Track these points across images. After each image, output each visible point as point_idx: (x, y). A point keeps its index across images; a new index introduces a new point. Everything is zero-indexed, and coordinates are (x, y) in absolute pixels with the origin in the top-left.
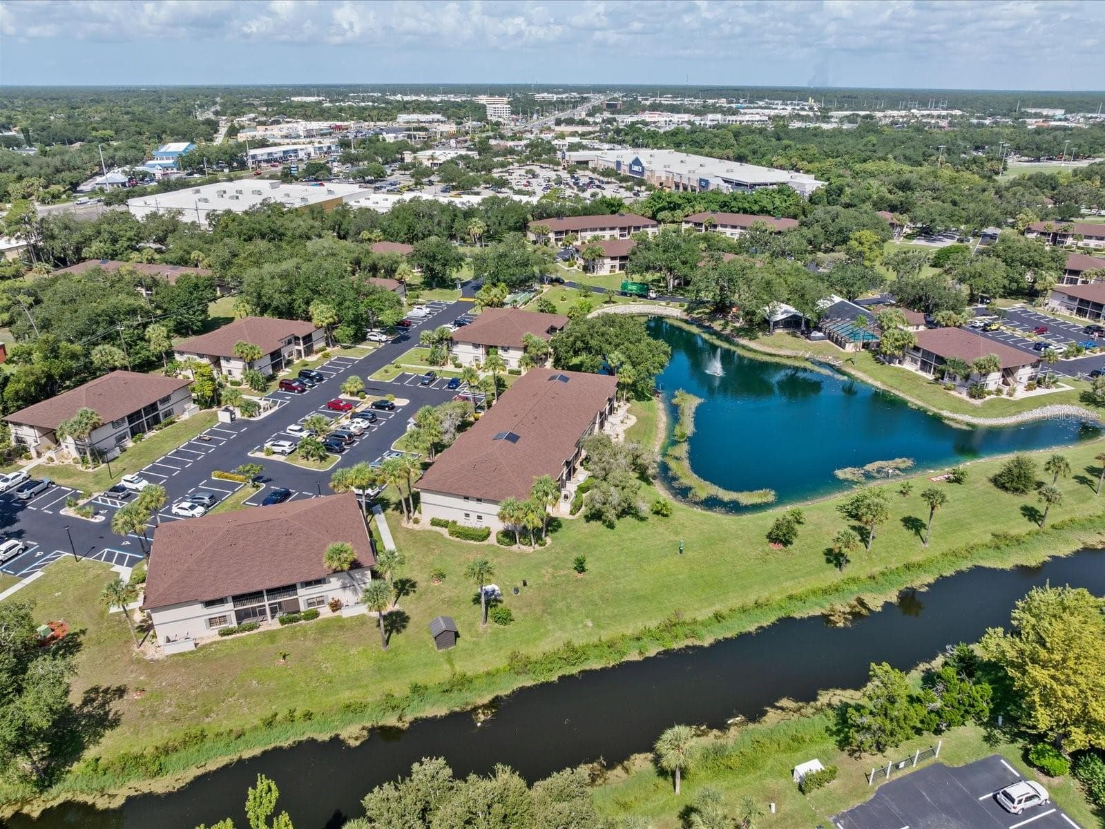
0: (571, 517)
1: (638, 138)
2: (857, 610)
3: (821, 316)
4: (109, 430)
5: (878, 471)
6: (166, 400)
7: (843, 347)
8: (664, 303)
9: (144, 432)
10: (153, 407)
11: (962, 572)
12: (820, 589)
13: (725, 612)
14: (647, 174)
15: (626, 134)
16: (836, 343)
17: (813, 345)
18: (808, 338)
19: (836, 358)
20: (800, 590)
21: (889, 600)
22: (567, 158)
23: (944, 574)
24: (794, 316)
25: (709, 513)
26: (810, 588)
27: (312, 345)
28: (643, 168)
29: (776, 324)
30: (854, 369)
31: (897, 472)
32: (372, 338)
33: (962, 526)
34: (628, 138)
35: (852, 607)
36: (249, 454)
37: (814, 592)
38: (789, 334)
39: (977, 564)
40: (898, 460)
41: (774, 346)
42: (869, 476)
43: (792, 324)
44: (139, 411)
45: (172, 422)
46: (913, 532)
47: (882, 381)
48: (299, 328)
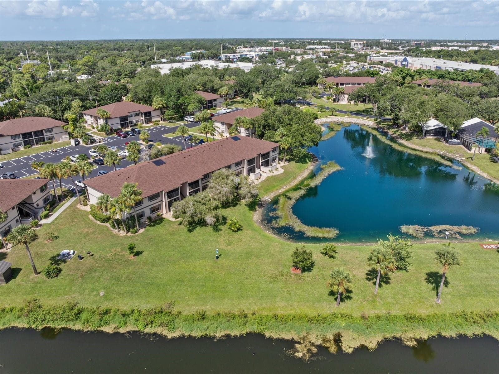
0: (174, 220)
1: (419, 54)
2: (328, 345)
3: (463, 130)
4: (9, 139)
5: (440, 232)
6: (50, 130)
7: (470, 149)
8: (365, 118)
9: (33, 145)
10: (40, 132)
11: (466, 336)
12: (306, 316)
13: (209, 314)
14: (409, 65)
15: (413, 52)
16: (466, 147)
17: (448, 147)
18: (447, 142)
19: (461, 156)
20: (289, 312)
21: (366, 344)
22: (371, 60)
23: (443, 334)
24: (442, 128)
25: (276, 236)
26: (299, 312)
27: (151, 118)
28: (408, 63)
29: (427, 133)
30: (472, 164)
31: (457, 235)
32: (186, 119)
33: (488, 292)
34: (414, 54)
35: (325, 340)
36: (62, 160)
37: (300, 318)
38: (435, 139)
39: (487, 332)
40: (463, 227)
41: (421, 145)
42: (429, 235)
43: (440, 133)
44: (31, 133)
45: (51, 143)
46: (431, 286)
47: (488, 173)
48: (145, 108)
